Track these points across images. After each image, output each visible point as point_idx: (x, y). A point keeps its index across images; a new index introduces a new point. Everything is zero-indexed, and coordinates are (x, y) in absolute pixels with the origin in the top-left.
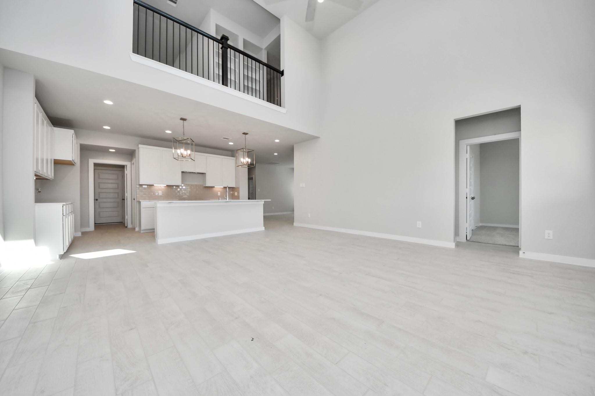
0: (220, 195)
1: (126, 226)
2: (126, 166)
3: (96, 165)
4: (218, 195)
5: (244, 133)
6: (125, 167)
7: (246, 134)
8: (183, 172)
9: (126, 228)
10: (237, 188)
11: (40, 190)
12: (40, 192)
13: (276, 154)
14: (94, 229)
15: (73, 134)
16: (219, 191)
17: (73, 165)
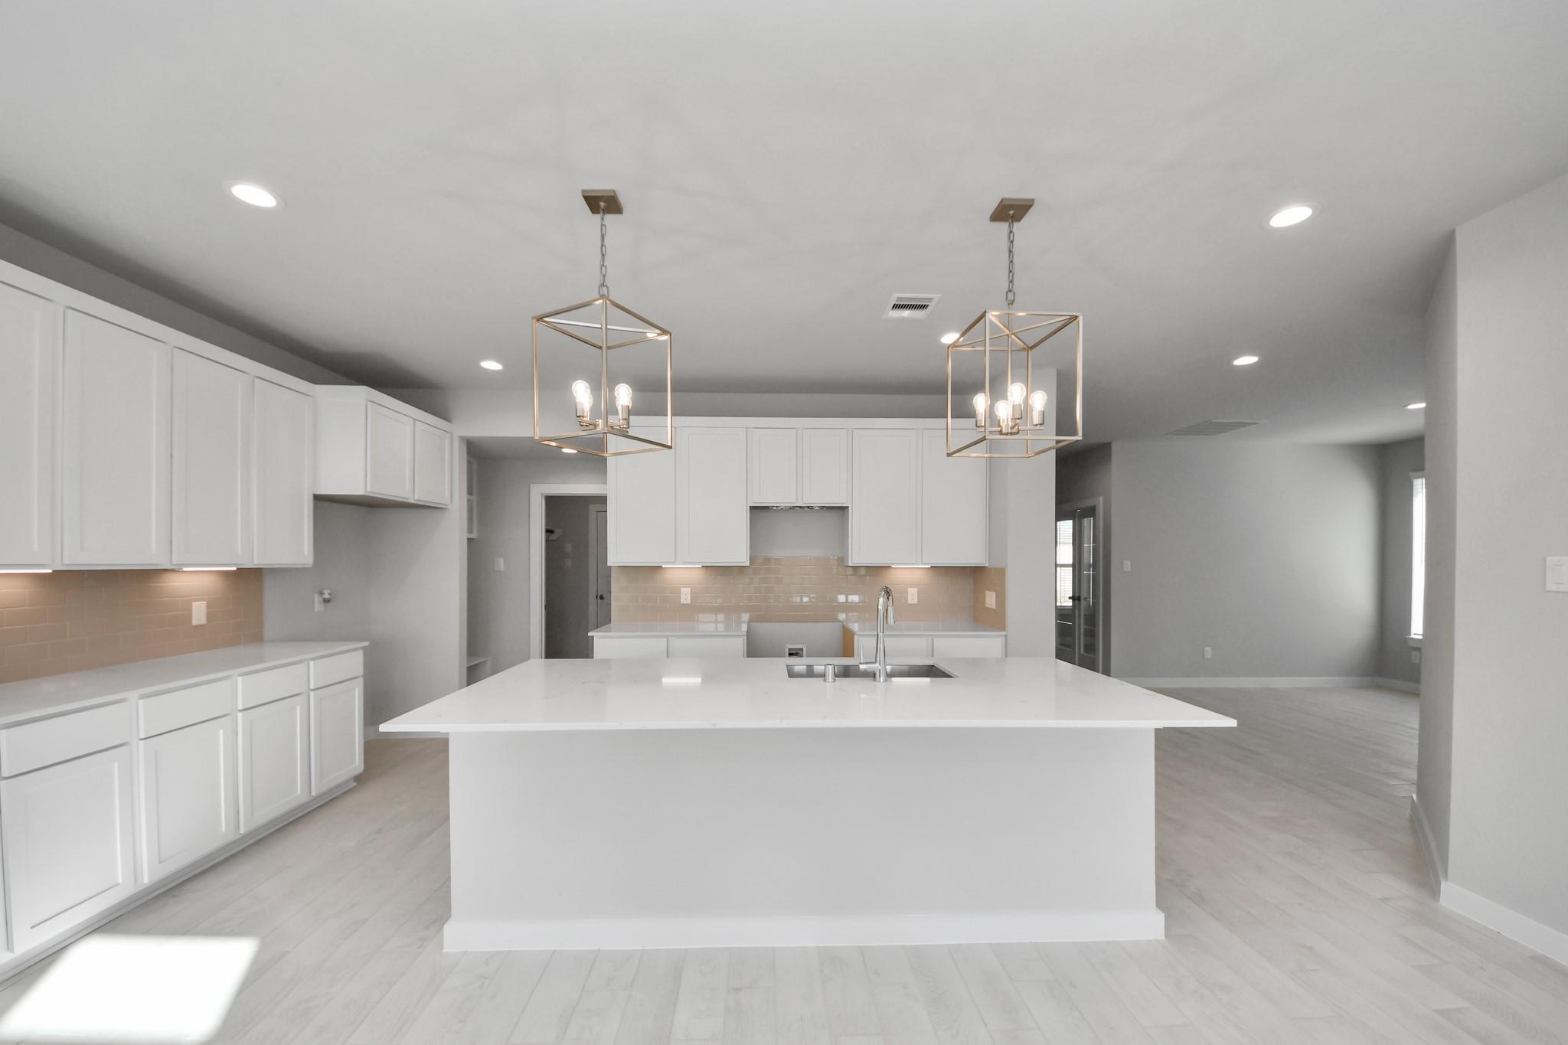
0: (916, 602)
5: (1003, 216)
8: (757, 511)
10: (997, 569)
12: (329, 601)
13: (1246, 360)
16: (913, 585)
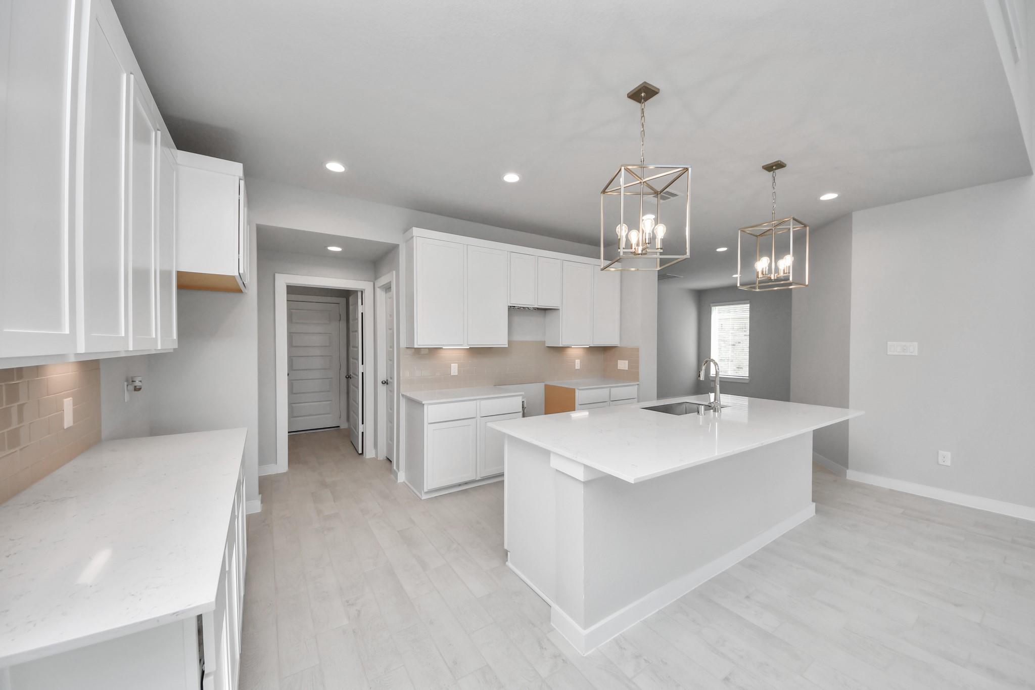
0: (579, 368)
1: (360, 452)
2: (362, 292)
3: (292, 290)
4: (576, 368)
5: (769, 168)
6: (359, 294)
7: (779, 165)
8: (512, 309)
9: (361, 456)
10: (628, 348)
11: (137, 383)
12: (140, 389)
14: (287, 468)
15: (240, 179)
16: (578, 358)
17: (240, 291)
